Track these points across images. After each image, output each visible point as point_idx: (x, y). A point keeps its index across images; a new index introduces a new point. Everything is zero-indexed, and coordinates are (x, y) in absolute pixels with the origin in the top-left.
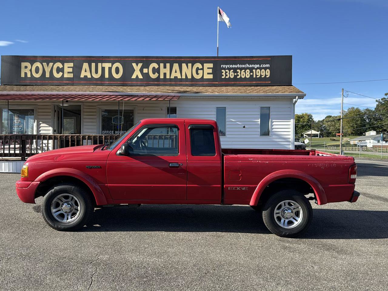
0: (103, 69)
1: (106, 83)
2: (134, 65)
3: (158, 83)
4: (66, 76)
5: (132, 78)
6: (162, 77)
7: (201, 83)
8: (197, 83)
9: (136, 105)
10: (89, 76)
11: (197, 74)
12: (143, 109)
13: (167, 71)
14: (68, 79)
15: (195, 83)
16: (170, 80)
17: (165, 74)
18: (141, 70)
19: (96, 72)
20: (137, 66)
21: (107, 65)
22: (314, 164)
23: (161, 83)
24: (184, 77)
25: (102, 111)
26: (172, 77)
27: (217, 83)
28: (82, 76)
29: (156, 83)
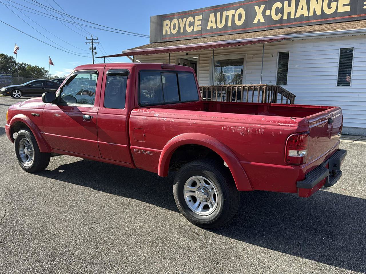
0: (227, 17)
1: (229, 32)
2: (257, 8)
3: (281, 25)
4: (196, 29)
5: (253, 23)
6: (285, 17)
7: (333, 19)
8: (328, 20)
9: (245, 53)
10: (214, 27)
11: (329, 7)
12: (253, 57)
13: (292, 9)
14: (198, 32)
15: (326, 20)
16: (295, 19)
17: (289, 14)
18: (263, 13)
19: (221, 22)
20: (260, 8)
21: (230, 13)
22: (231, 126)
23: (284, 25)
24: (312, 14)
25: (215, 62)
26: (298, 16)
27: (356, 16)
28: (208, 28)
29: (278, 25)
